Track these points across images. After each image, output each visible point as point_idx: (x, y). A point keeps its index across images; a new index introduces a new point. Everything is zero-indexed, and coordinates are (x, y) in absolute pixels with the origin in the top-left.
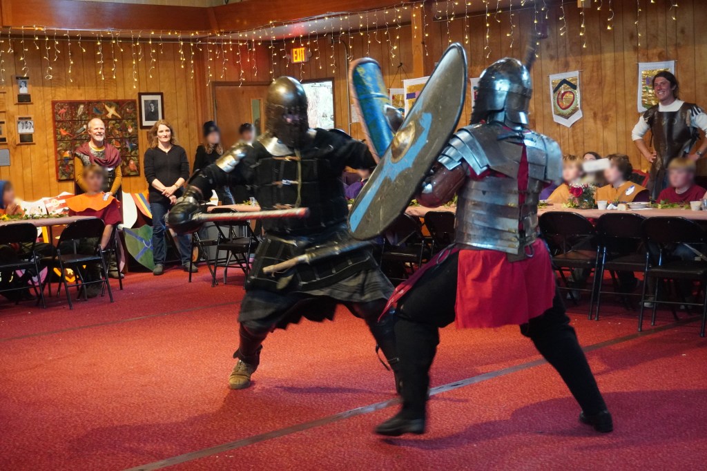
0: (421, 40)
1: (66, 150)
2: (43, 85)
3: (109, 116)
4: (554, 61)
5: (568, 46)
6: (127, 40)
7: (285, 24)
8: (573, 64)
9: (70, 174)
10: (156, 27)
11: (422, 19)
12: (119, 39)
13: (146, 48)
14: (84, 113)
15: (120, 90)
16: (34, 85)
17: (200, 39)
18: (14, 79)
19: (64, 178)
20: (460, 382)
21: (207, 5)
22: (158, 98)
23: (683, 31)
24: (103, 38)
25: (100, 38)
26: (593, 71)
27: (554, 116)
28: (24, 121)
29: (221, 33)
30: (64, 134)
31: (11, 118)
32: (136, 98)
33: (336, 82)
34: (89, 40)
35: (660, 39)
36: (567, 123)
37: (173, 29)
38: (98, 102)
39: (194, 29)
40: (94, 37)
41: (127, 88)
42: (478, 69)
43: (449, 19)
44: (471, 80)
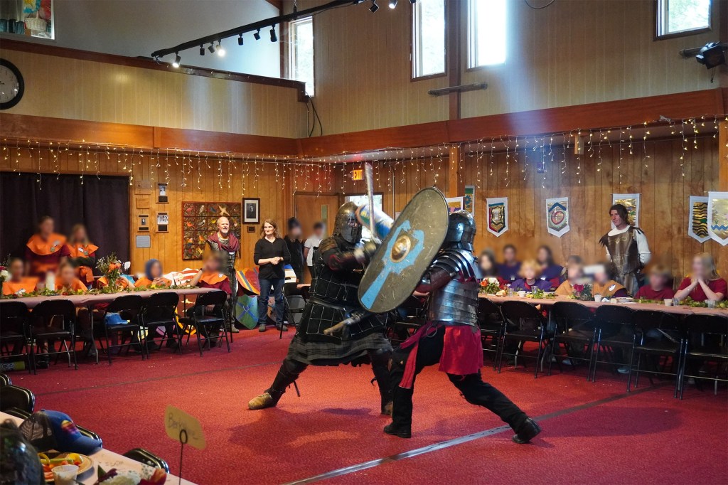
0: (456, 171)
1: (190, 238)
2: (177, 190)
3: (222, 214)
4: (550, 189)
5: (561, 179)
6: (239, 160)
7: (354, 153)
8: (563, 192)
9: (192, 255)
10: (260, 152)
11: (458, 156)
12: (234, 159)
13: (252, 165)
14: (204, 212)
15: (230, 195)
16: (170, 190)
17: (290, 161)
18: (157, 184)
19: (187, 258)
21: (295, 137)
22: (256, 202)
23: (646, 173)
24: (222, 158)
25: (220, 158)
26: (578, 198)
27: (548, 228)
28: (162, 216)
29: (305, 158)
30: (189, 226)
31: (153, 213)
32: (241, 201)
33: (384, 196)
34: (213, 159)
35: (629, 178)
36: (558, 234)
37: (272, 153)
38: (214, 203)
39: (286, 154)
40: (216, 158)
41: (235, 194)
42: (493, 192)
43: (479, 157)
44: (487, 199)
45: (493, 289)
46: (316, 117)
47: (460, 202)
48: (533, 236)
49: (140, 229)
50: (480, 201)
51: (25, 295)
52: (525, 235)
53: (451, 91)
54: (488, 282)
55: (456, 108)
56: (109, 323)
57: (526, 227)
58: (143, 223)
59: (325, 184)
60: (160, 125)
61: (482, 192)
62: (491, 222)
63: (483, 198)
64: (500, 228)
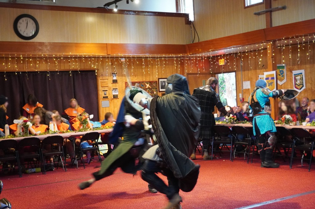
0: (271, 56)
2: (122, 76)
3: (147, 87)
6: (154, 58)
7: (216, 51)
10: (166, 53)
11: (272, 47)
12: (151, 58)
13: (161, 61)
15: (151, 77)
16: (119, 76)
17: (182, 57)
18: (111, 74)
20: (285, 198)
21: (185, 44)
24: (144, 58)
28: (115, 90)
29: (190, 54)
31: (110, 89)
32: (157, 80)
33: (237, 73)
34: (140, 59)
37: (172, 53)
38: (143, 82)
39: (180, 53)
40: (142, 58)
41: (154, 77)
42: (296, 67)
43: (283, 48)
44: (293, 71)
45: (288, 121)
46: (195, 32)
47: (273, 74)
49: (104, 97)
51: (40, 134)
53: (266, 12)
54: (285, 118)
55: (270, 21)
56: (83, 147)
58: (105, 94)
59: (201, 68)
60: (110, 42)
61: (290, 68)
62: (296, 84)
63: (291, 71)
64: (301, 87)
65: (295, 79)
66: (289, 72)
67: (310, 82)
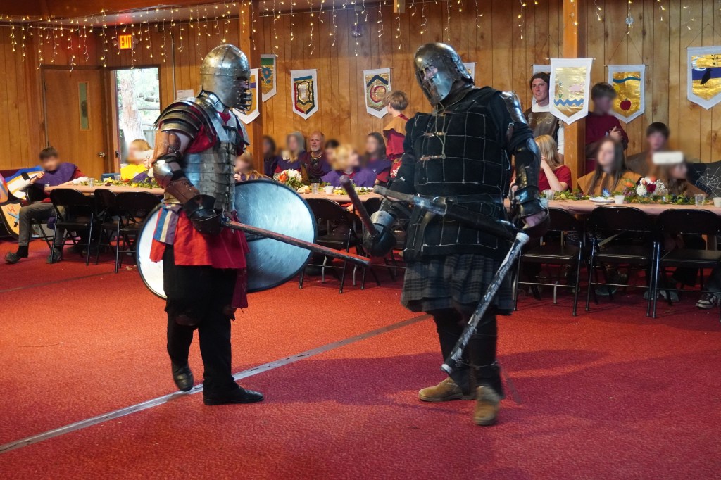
0: (248, 35)
4: (367, 59)
5: (381, 45)
7: (117, 13)
8: (385, 62)
11: (250, 15)
17: (31, 23)
23: (482, 37)
26: (402, 68)
27: (367, 107)
29: (52, 19)
33: (162, 70)
35: (462, 42)
36: (379, 115)
37: (5, 13)
39: (25, 15)
42: (298, 62)
43: (276, 17)
44: (292, 72)
45: (292, 184)
48: (349, 117)
50: (283, 74)
52: (339, 116)
54: (286, 176)
57: (339, 106)
59: (79, 53)
61: (285, 63)
62: (297, 101)
63: (287, 70)
64: (309, 108)
65: (296, 89)
66: (284, 73)
67: (330, 98)
